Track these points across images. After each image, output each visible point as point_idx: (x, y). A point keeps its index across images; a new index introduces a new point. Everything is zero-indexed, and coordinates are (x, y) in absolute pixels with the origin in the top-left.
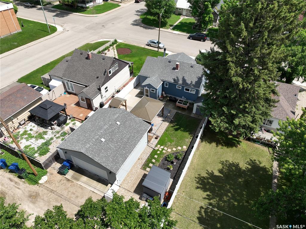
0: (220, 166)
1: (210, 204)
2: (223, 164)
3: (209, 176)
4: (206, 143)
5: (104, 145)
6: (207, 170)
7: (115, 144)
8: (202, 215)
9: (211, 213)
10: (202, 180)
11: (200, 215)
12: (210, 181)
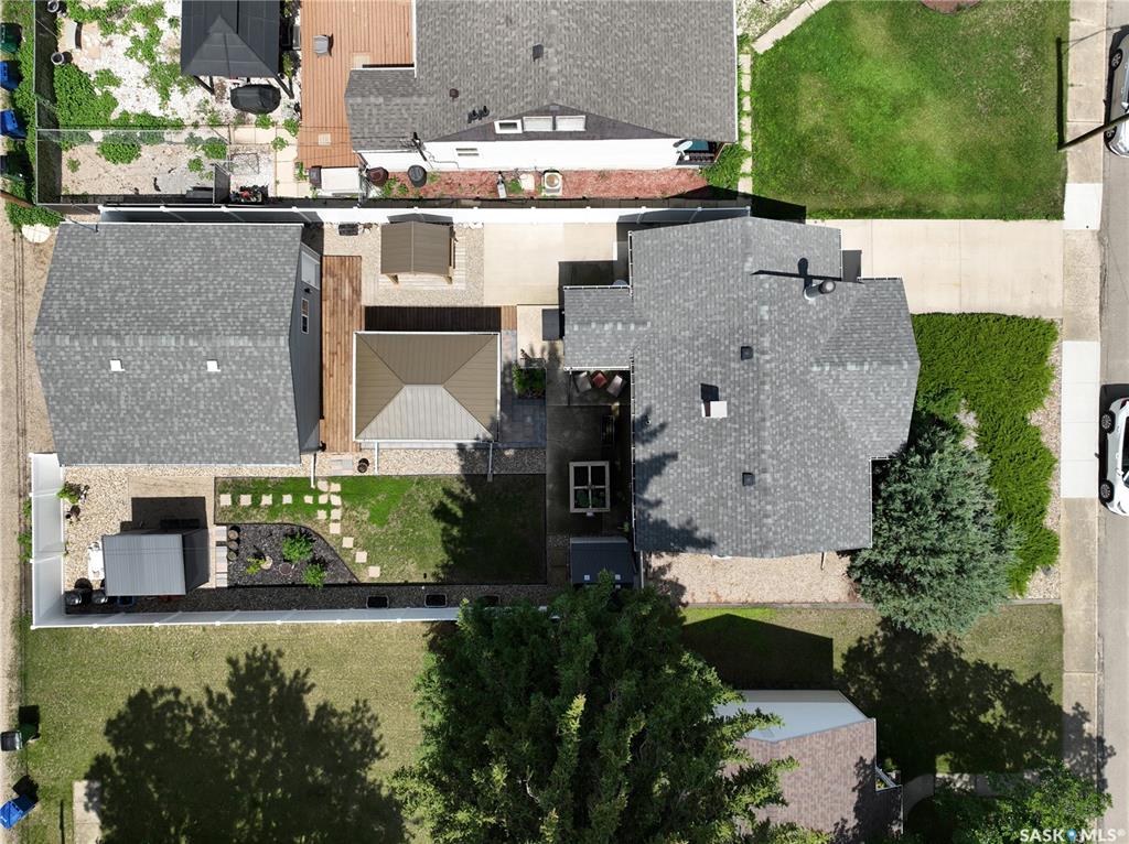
0: (343, 704)
1: (198, 711)
2: (356, 710)
3: (287, 682)
4: (424, 635)
5: (107, 380)
6: (308, 671)
7: (137, 404)
8: (155, 700)
9: (171, 720)
10: (268, 668)
11: (155, 692)
12: (274, 690)
